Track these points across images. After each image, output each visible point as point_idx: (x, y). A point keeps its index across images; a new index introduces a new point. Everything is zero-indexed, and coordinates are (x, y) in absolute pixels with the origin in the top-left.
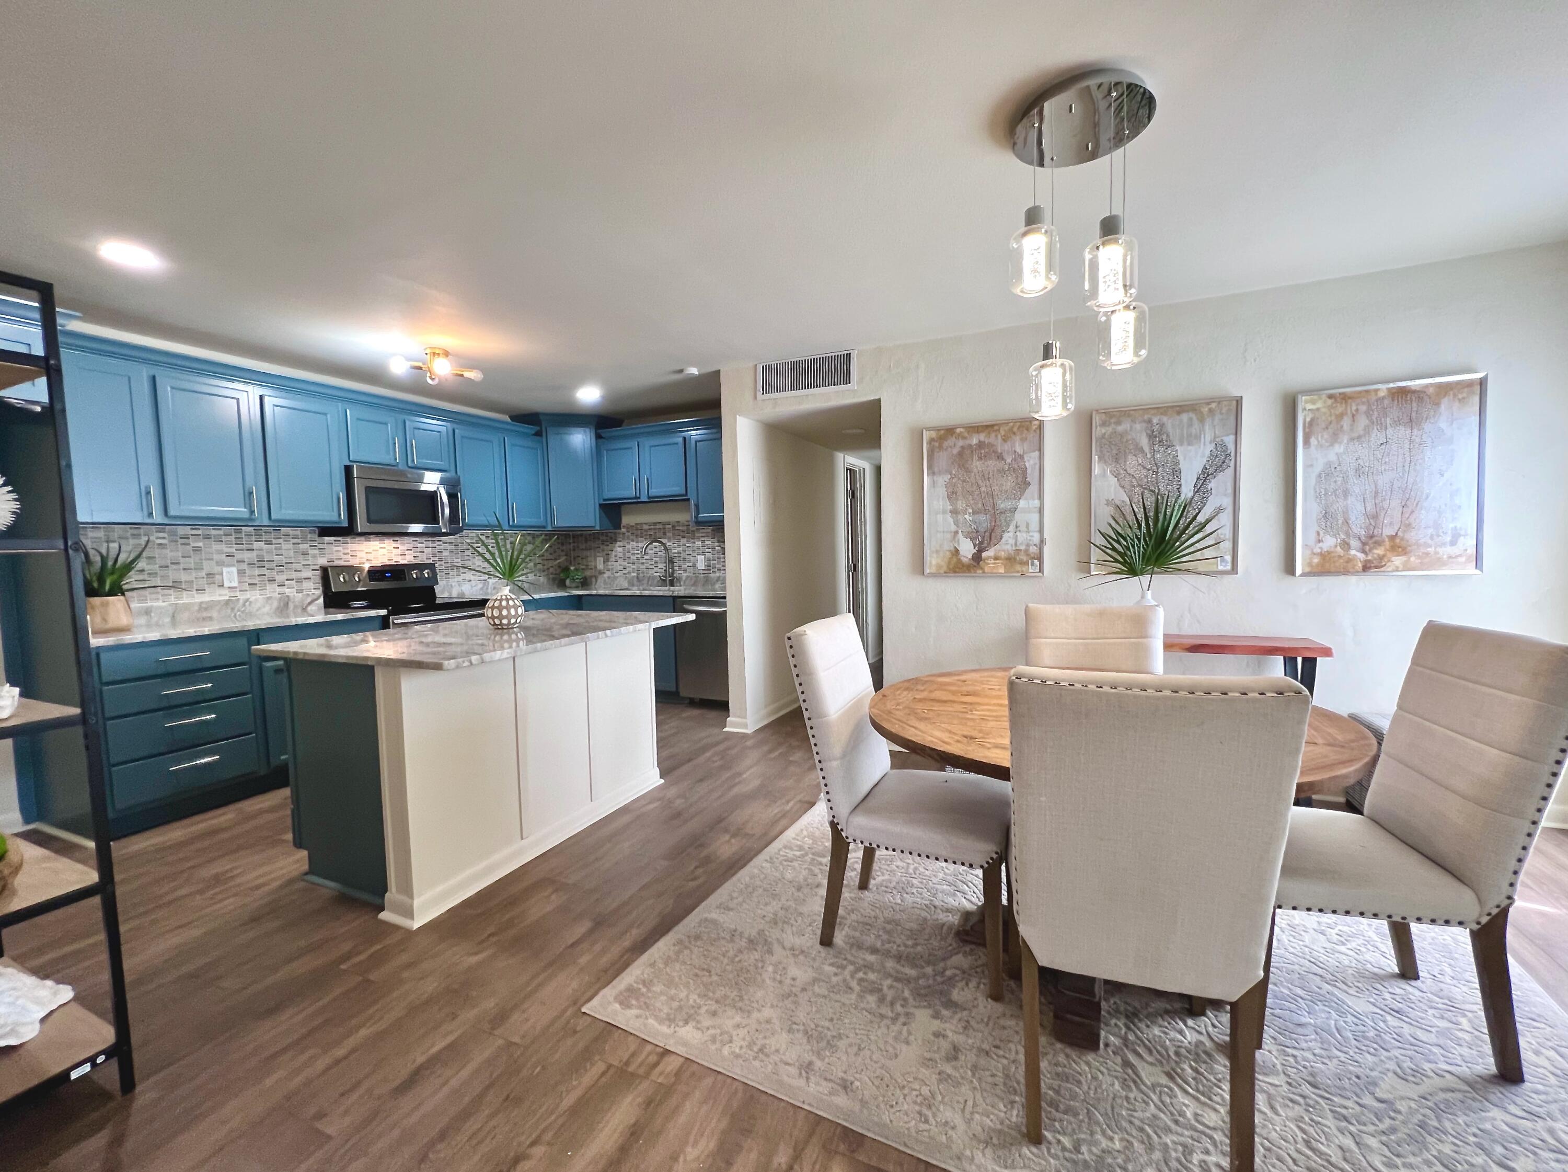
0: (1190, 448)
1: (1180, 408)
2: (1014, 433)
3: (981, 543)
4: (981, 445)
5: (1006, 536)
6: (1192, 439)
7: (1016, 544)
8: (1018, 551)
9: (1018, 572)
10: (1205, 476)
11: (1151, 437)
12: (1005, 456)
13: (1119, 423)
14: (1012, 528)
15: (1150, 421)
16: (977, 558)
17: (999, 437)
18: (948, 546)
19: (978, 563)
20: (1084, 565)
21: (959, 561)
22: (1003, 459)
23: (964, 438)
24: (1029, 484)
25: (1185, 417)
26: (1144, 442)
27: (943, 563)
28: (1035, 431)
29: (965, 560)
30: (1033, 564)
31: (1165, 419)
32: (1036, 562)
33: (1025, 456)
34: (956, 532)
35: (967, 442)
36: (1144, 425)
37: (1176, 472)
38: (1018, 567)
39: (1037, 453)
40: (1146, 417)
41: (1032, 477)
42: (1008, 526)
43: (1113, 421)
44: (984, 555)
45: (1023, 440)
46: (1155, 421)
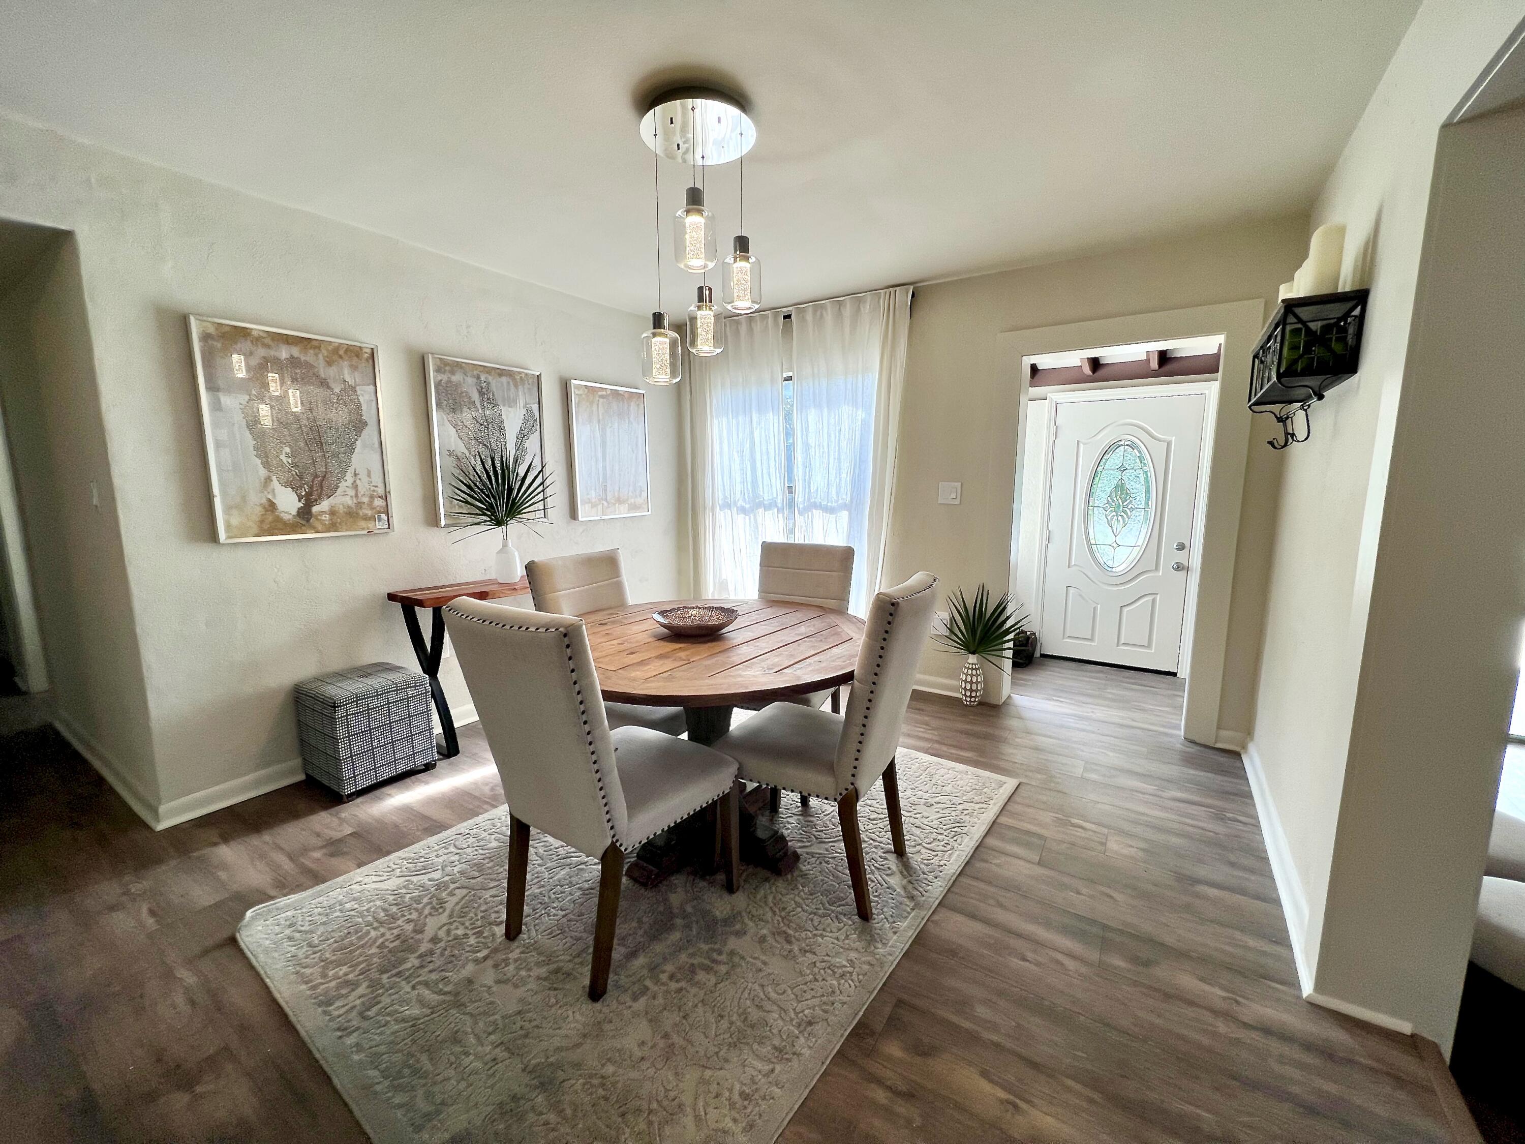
0: (510, 409)
1: (501, 373)
2: (341, 357)
3: (309, 494)
4: (294, 362)
5: (343, 485)
6: (511, 403)
7: (357, 496)
8: (359, 505)
9: (363, 529)
10: (522, 436)
11: (481, 393)
12: (332, 385)
13: (453, 372)
14: (349, 477)
15: (478, 378)
16: (305, 514)
17: (320, 356)
18: (256, 499)
19: (308, 521)
20: (433, 520)
21: (278, 519)
22: (328, 387)
23: (268, 346)
24: (366, 424)
25: (504, 379)
26: (475, 396)
27: (250, 524)
28: (367, 360)
29: (286, 517)
30: (380, 520)
31: (490, 378)
32: (384, 516)
33: (358, 388)
34: (268, 479)
35: (272, 353)
36: (475, 380)
37: (501, 429)
38: (363, 524)
39: (372, 387)
40: (475, 372)
41: (367, 414)
42: (344, 472)
43: (447, 368)
44: (315, 509)
45: (354, 368)
46: (483, 378)
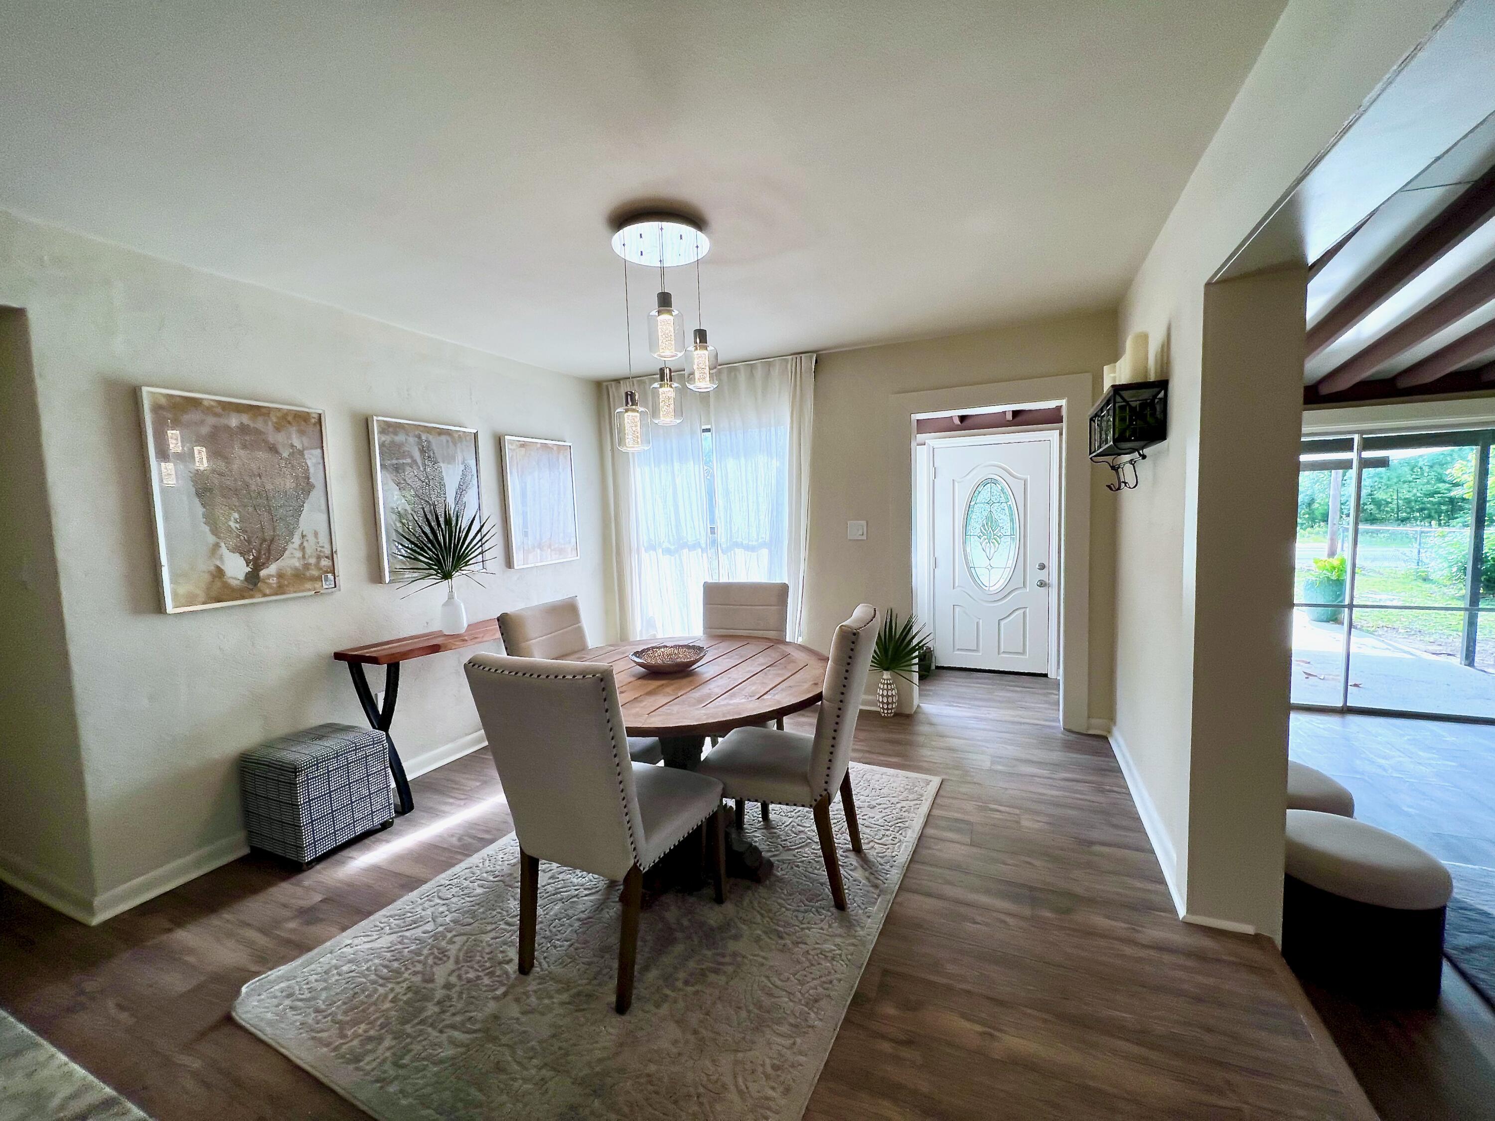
0: (449, 466)
1: (441, 432)
2: (289, 423)
3: (256, 559)
4: (243, 429)
5: (290, 547)
6: (451, 459)
7: (304, 557)
8: (307, 566)
9: (310, 590)
10: (461, 491)
11: (422, 451)
12: (281, 450)
13: (396, 434)
14: (297, 540)
15: (419, 437)
16: (253, 578)
17: (270, 423)
18: (205, 566)
19: (255, 585)
20: (376, 576)
21: (226, 585)
22: (277, 452)
23: (216, 415)
24: (313, 486)
25: (444, 438)
26: (417, 455)
27: (198, 592)
28: (315, 424)
29: (234, 583)
30: (326, 580)
31: (431, 438)
32: (330, 576)
33: (305, 452)
34: (217, 546)
35: (223, 421)
36: (416, 439)
37: (442, 485)
38: (308, 585)
39: (319, 451)
40: (417, 433)
41: (316, 478)
42: (291, 534)
43: (391, 430)
44: (263, 573)
45: (302, 433)
46: (424, 438)
